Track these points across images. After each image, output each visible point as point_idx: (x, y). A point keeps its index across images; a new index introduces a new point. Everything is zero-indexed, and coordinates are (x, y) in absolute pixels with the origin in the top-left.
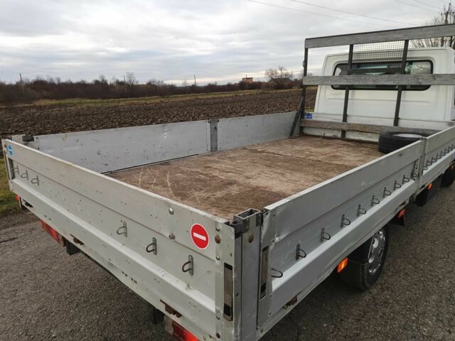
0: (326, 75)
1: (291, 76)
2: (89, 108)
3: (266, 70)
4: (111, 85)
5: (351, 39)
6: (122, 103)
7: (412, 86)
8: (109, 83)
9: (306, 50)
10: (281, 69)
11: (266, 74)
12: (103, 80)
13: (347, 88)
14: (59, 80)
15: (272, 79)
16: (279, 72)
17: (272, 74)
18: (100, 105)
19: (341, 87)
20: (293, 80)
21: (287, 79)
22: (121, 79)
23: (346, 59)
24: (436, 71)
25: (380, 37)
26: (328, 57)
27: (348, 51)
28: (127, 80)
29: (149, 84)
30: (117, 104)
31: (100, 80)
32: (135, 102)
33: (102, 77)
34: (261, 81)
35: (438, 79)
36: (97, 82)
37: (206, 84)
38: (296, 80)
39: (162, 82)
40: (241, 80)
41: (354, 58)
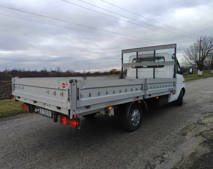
4: (49, 73)
5: (137, 50)
9: (122, 54)
13: (137, 67)
14: (24, 70)
19: (135, 67)
22: (54, 70)
23: (136, 57)
24: (166, 61)
26: (131, 56)
28: (57, 70)
29: (67, 72)
31: (44, 70)
33: (45, 69)
36: (42, 71)
37: (95, 72)
41: (138, 57)
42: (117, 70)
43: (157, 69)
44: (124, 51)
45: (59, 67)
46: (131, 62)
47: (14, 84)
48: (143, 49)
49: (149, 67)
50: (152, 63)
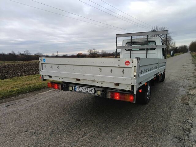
0: (123, 46)
1: (98, 52)
2: (9, 65)
3: (88, 50)
4: (17, 55)
5: (131, 35)
6: (24, 63)
7: (150, 49)
8: (16, 54)
10: (94, 50)
11: (88, 51)
12: (13, 53)
15: (91, 54)
16: (93, 51)
17: (91, 52)
18: (14, 63)
19: (129, 50)
20: (99, 54)
21: (96, 54)
22: (22, 53)
23: (130, 41)
24: (157, 44)
25: (140, 34)
26: (124, 40)
27: (130, 39)
30: (22, 63)
32: (31, 62)
34: (86, 54)
35: (158, 46)
36: (10, 54)
37: (63, 55)
38: (100, 54)
39: (42, 54)
40: (78, 53)
41: (132, 41)
42: (83, 54)
43: (149, 52)
44: (118, 36)
45: (28, 50)
46: (125, 45)
47: (42, 64)
48: (137, 34)
49: (141, 50)
50: (145, 47)
